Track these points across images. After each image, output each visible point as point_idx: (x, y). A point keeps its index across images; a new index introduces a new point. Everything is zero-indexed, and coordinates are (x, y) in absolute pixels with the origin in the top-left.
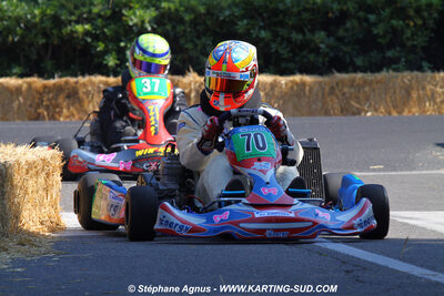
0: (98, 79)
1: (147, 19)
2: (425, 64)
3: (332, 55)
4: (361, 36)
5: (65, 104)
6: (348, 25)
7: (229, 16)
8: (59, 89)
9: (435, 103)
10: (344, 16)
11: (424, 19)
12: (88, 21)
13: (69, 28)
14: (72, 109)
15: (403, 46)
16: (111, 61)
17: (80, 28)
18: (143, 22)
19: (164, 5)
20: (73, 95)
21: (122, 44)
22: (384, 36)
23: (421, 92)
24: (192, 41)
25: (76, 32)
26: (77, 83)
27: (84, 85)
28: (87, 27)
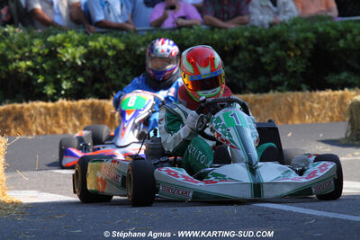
0: (39, 104)
1: (78, 55)
2: (303, 86)
4: (251, 65)
5: (13, 125)
6: (241, 56)
8: (7, 113)
9: (313, 116)
11: (302, 50)
12: (29, 58)
13: (14, 64)
14: (18, 129)
15: (285, 72)
16: (49, 90)
17: (23, 64)
18: (74, 58)
19: (91, 44)
20: (19, 118)
21: (59, 76)
22: (270, 64)
23: (301, 108)
24: (115, 72)
25: (20, 68)
26: (22, 108)
27: (28, 109)
28: (29, 63)
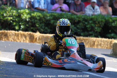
1: (27, 17)
2: (99, 36)
3: (75, 32)
4: (83, 28)
5: (4, 37)
6: (80, 24)
7: (49, 19)
8: (2, 33)
9: (101, 46)
10: (79, 22)
11: (100, 24)
12: (12, 16)
13: (6, 18)
14: (5, 39)
15: (94, 31)
16: (17, 28)
17: (9, 18)
18: (26, 18)
19: (32, 14)
20: (6, 35)
21: (20, 24)
22: (89, 28)
23: (98, 43)
24: (39, 25)
25: (8, 19)
26: (7, 32)
27: (9, 33)
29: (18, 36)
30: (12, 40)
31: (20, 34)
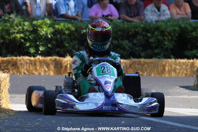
0: (26, 58)
1: (49, 32)
2: (172, 56)
3: (130, 51)
4: (143, 43)
5: (11, 68)
6: (138, 38)
7: (85, 32)
8: (8, 62)
9: (176, 73)
11: (172, 36)
12: (22, 32)
13: (14, 35)
14: (14, 71)
15: (162, 48)
16: (32, 51)
17: (18, 36)
18: (47, 34)
19: (56, 26)
20: (15, 65)
21: (38, 43)
22: (154, 43)
23: (170, 68)
24: (68, 43)
26: (17, 59)
27: (20, 60)
28: (22, 35)
29: (35, 64)
30: (26, 72)
31: (38, 61)
